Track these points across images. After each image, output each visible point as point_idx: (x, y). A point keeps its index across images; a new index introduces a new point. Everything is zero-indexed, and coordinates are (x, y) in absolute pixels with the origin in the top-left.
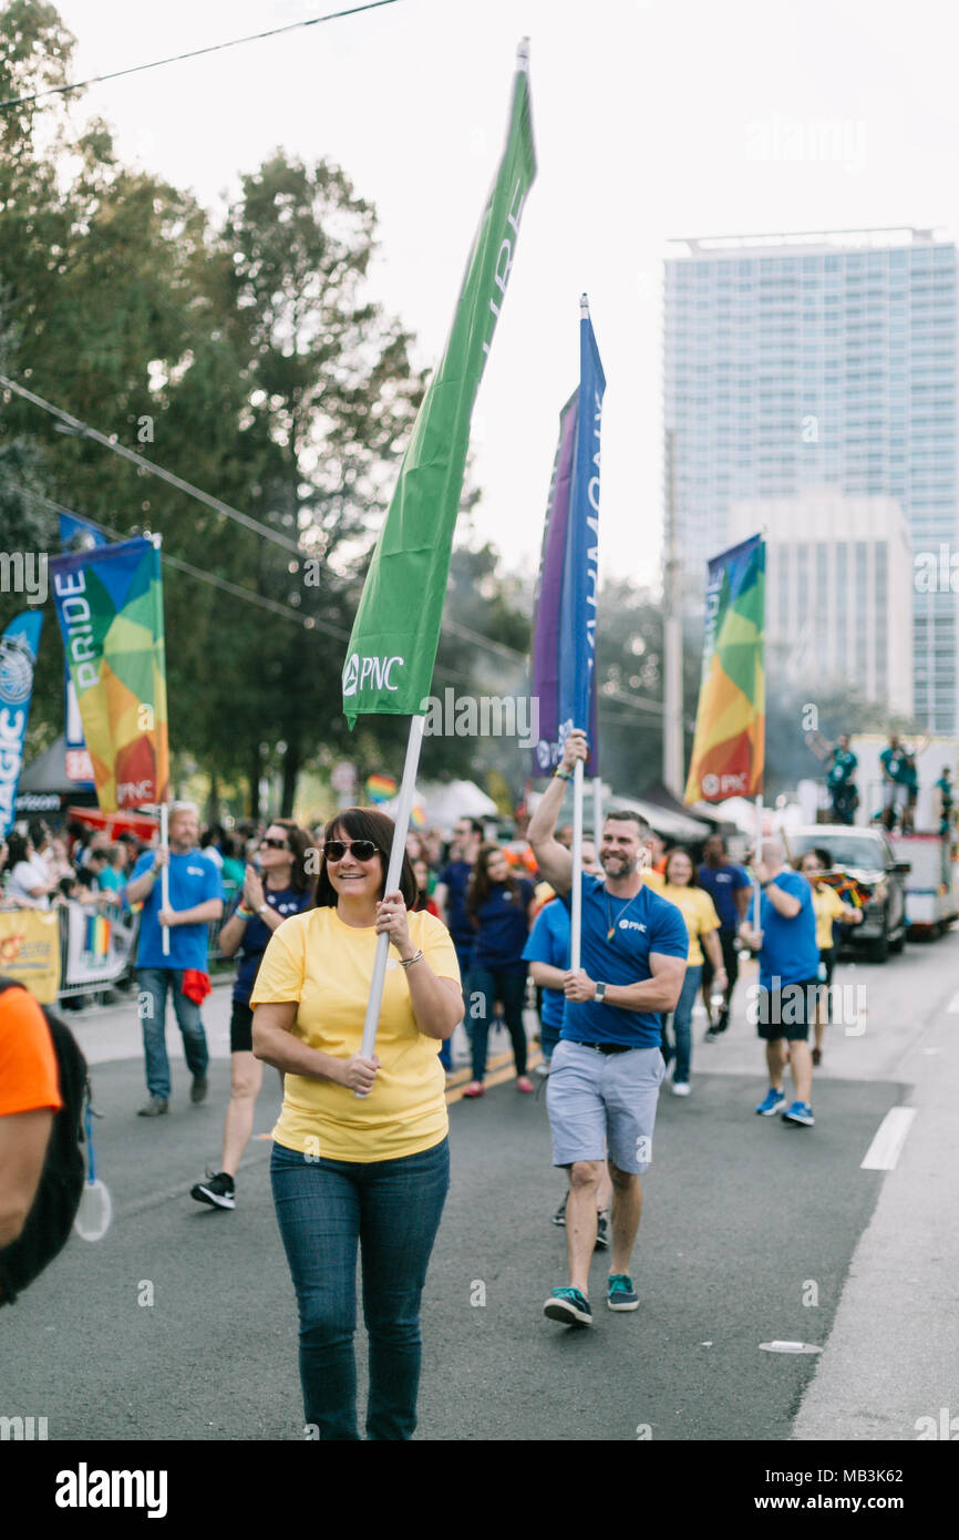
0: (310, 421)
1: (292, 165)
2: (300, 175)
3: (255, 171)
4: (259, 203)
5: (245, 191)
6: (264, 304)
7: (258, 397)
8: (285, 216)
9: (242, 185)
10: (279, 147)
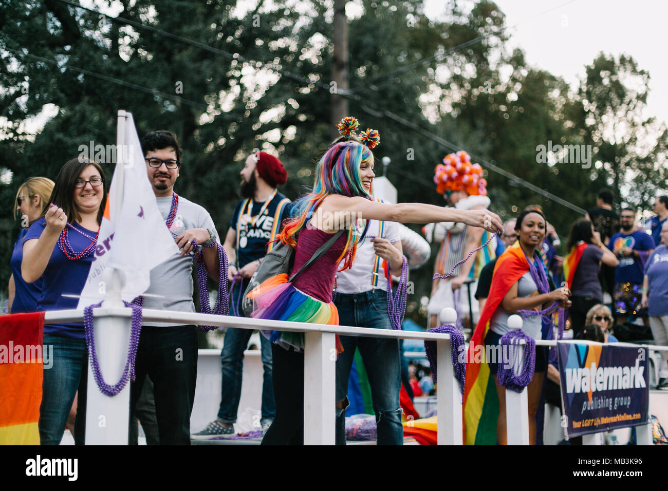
0: (624, 173)
1: (608, 58)
2: (612, 63)
3: (591, 64)
4: (593, 77)
5: (587, 72)
6: (599, 122)
7: (599, 165)
8: (606, 82)
9: (585, 70)
10: (601, 52)
